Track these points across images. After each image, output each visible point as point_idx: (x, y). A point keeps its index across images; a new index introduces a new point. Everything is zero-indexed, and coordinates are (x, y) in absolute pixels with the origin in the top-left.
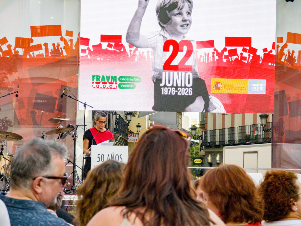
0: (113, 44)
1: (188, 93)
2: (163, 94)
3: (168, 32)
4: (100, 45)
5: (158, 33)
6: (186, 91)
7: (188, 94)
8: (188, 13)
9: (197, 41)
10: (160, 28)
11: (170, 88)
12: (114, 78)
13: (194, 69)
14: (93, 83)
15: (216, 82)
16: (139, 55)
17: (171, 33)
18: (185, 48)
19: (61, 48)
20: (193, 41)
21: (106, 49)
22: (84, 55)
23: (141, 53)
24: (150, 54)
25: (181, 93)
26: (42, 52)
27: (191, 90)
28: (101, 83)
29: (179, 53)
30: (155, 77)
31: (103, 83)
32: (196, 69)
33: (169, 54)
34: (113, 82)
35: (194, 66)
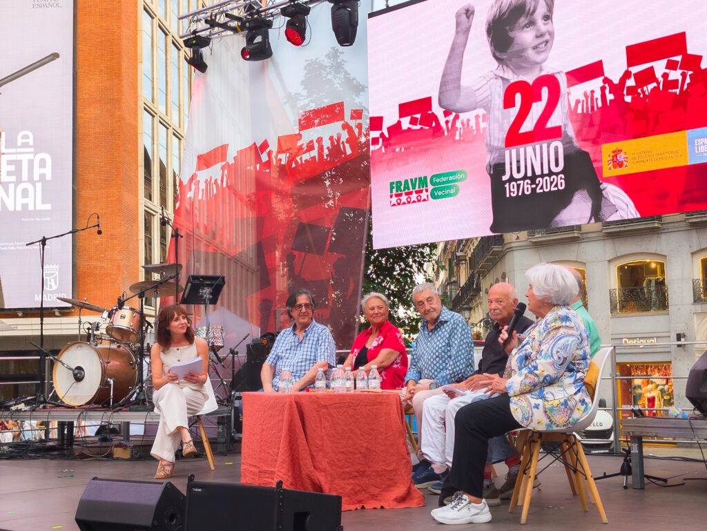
0: (418, 116)
1: (556, 186)
2: (508, 196)
3: (511, 66)
4: (399, 122)
5: (492, 75)
6: (551, 183)
7: (556, 189)
8: (547, 18)
9: (567, 71)
10: (496, 64)
11: (522, 182)
12: (423, 181)
13: (565, 132)
14: (391, 196)
15: (613, 152)
16: (461, 126)
17: (518, 69)
18: (545, 92)
19: (343, 143)
20: (559, 73)
21: (409, 129)
22: (377, 147)
23: (465, 122)
24: (481, 119)
25: (542, 188)
26: (314, 153)
27: (561, 178)
28: (404, 194)
29: (534, 105)
30: (492, 164)
31: (406, 194)
32: (570, 131)
33: (514, 111)
34: (421, 189)
35: (565, 125)
